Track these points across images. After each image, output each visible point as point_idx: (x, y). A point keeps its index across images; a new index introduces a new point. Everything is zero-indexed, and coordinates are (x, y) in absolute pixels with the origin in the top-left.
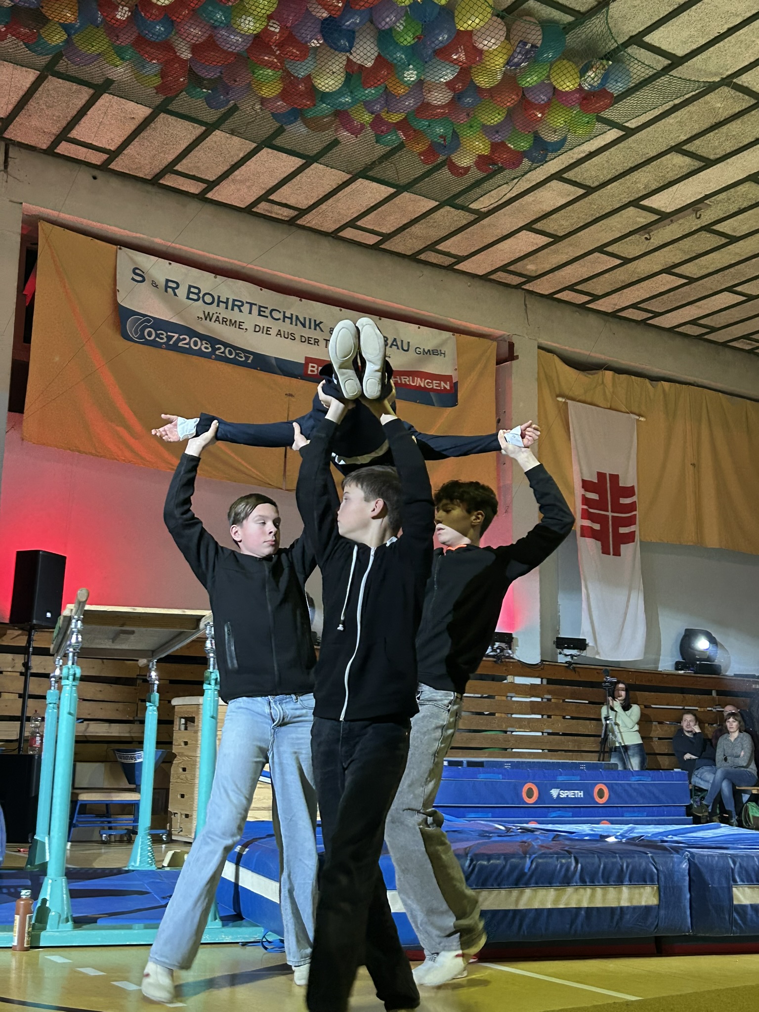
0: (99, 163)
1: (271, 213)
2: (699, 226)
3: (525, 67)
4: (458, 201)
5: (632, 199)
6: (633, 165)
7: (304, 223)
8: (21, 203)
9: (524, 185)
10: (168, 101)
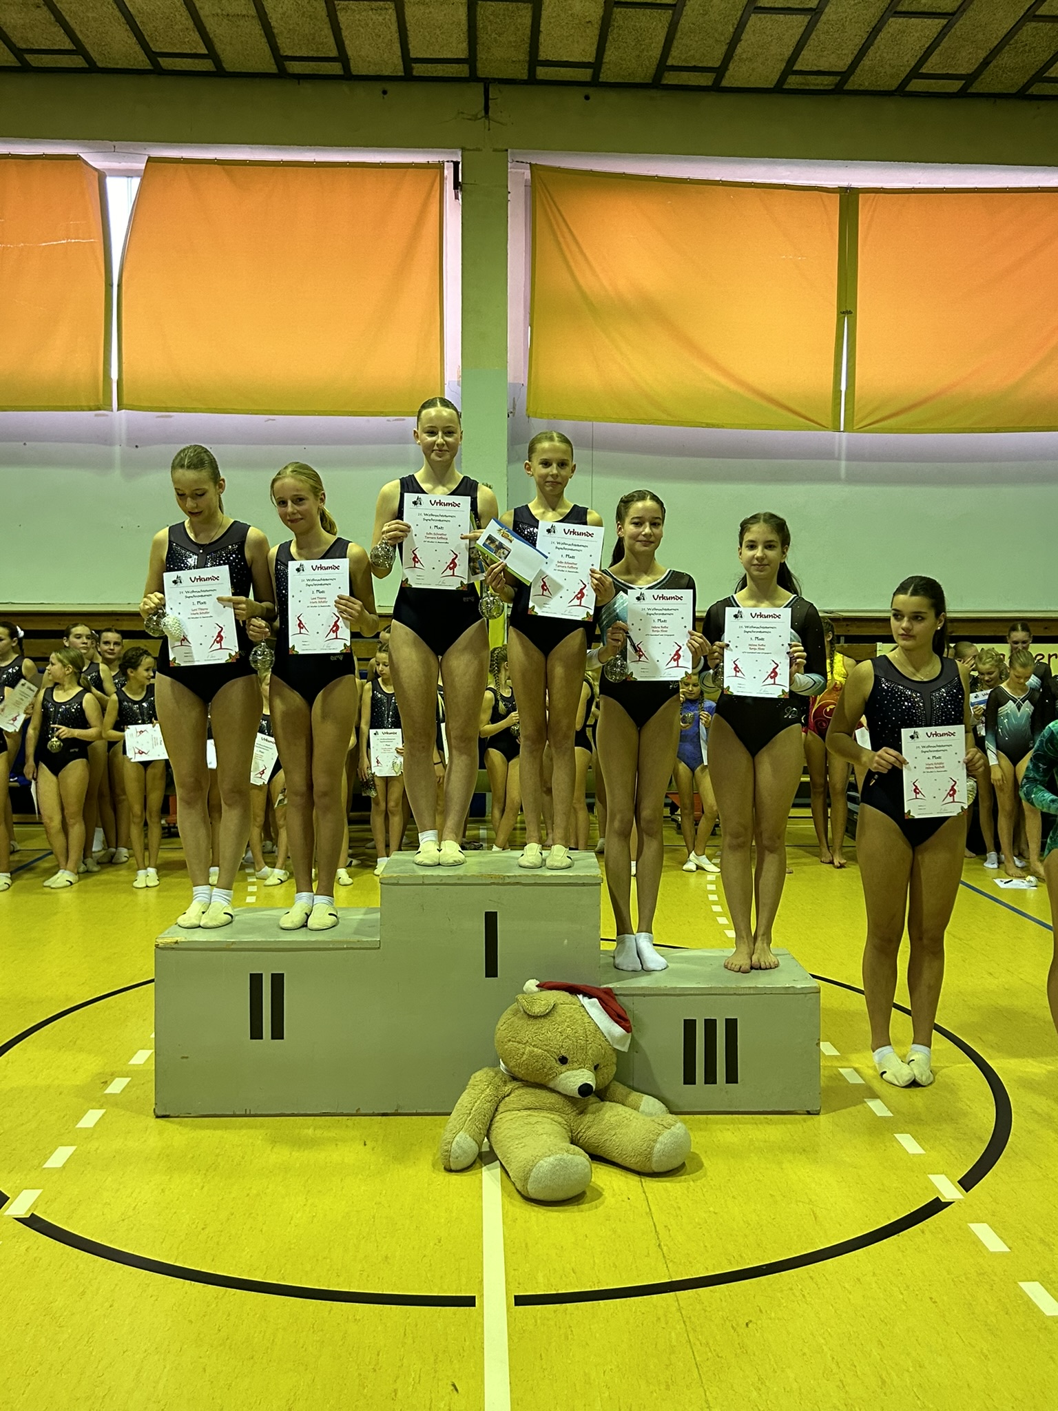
0: (588, 80)
1: (808, 85)
7: (853, 87)
8: (507, 150)
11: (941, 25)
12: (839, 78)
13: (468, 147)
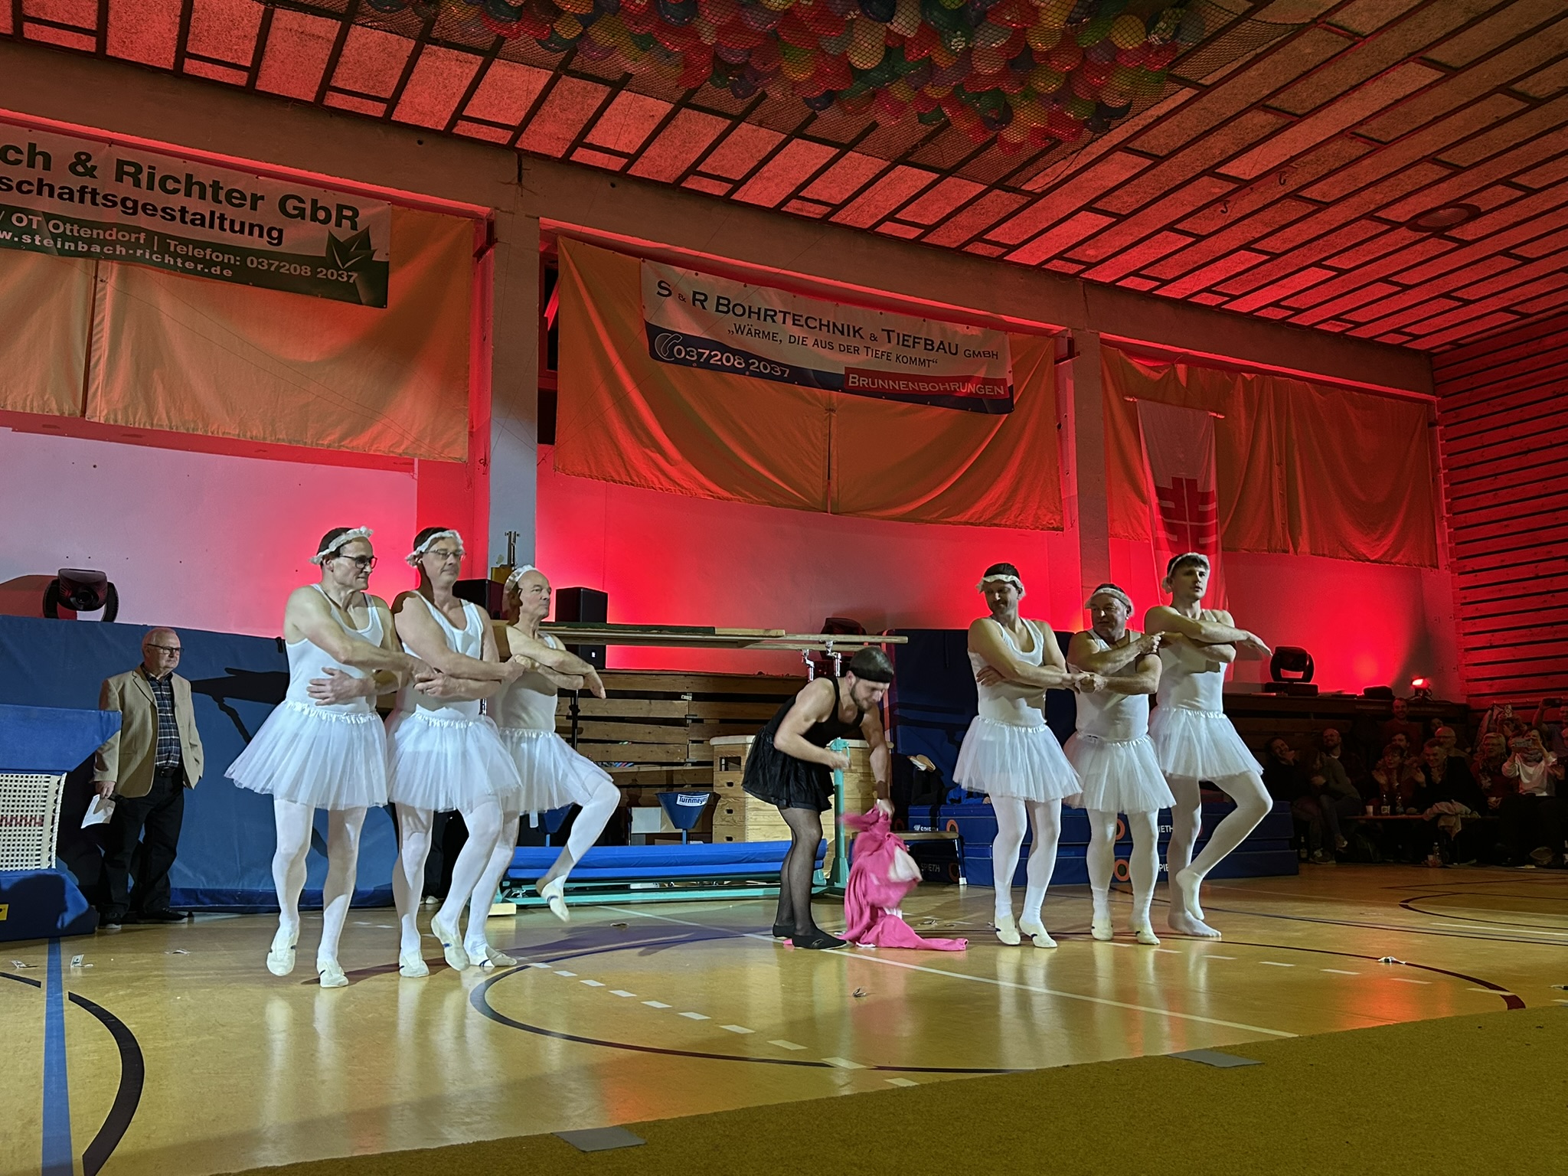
0: (617, 170)
1: (802, 210)
2: (1283, 193)
3: (1087, 22)
4: (1011, 183)
5: (1207, 167)
6: (1208, 128)
7: (838, 221)
8: (538, 218)
9: (1083, 160)
10: (691, 93)
11: (932, 179)
12: (829, 209)
13: (503, 209)
